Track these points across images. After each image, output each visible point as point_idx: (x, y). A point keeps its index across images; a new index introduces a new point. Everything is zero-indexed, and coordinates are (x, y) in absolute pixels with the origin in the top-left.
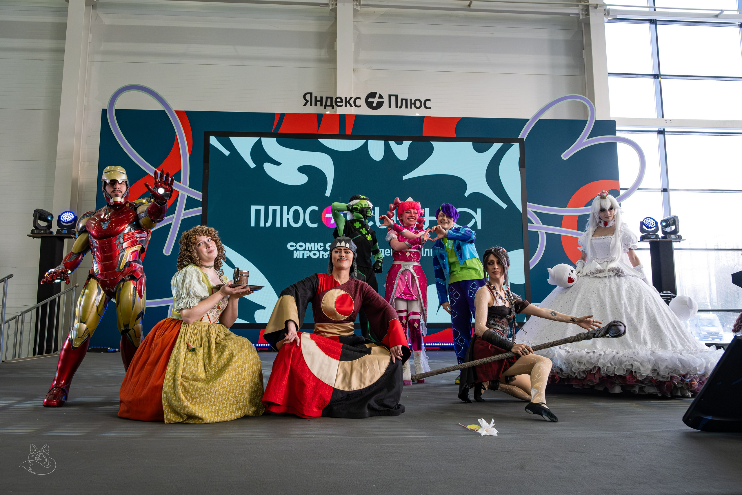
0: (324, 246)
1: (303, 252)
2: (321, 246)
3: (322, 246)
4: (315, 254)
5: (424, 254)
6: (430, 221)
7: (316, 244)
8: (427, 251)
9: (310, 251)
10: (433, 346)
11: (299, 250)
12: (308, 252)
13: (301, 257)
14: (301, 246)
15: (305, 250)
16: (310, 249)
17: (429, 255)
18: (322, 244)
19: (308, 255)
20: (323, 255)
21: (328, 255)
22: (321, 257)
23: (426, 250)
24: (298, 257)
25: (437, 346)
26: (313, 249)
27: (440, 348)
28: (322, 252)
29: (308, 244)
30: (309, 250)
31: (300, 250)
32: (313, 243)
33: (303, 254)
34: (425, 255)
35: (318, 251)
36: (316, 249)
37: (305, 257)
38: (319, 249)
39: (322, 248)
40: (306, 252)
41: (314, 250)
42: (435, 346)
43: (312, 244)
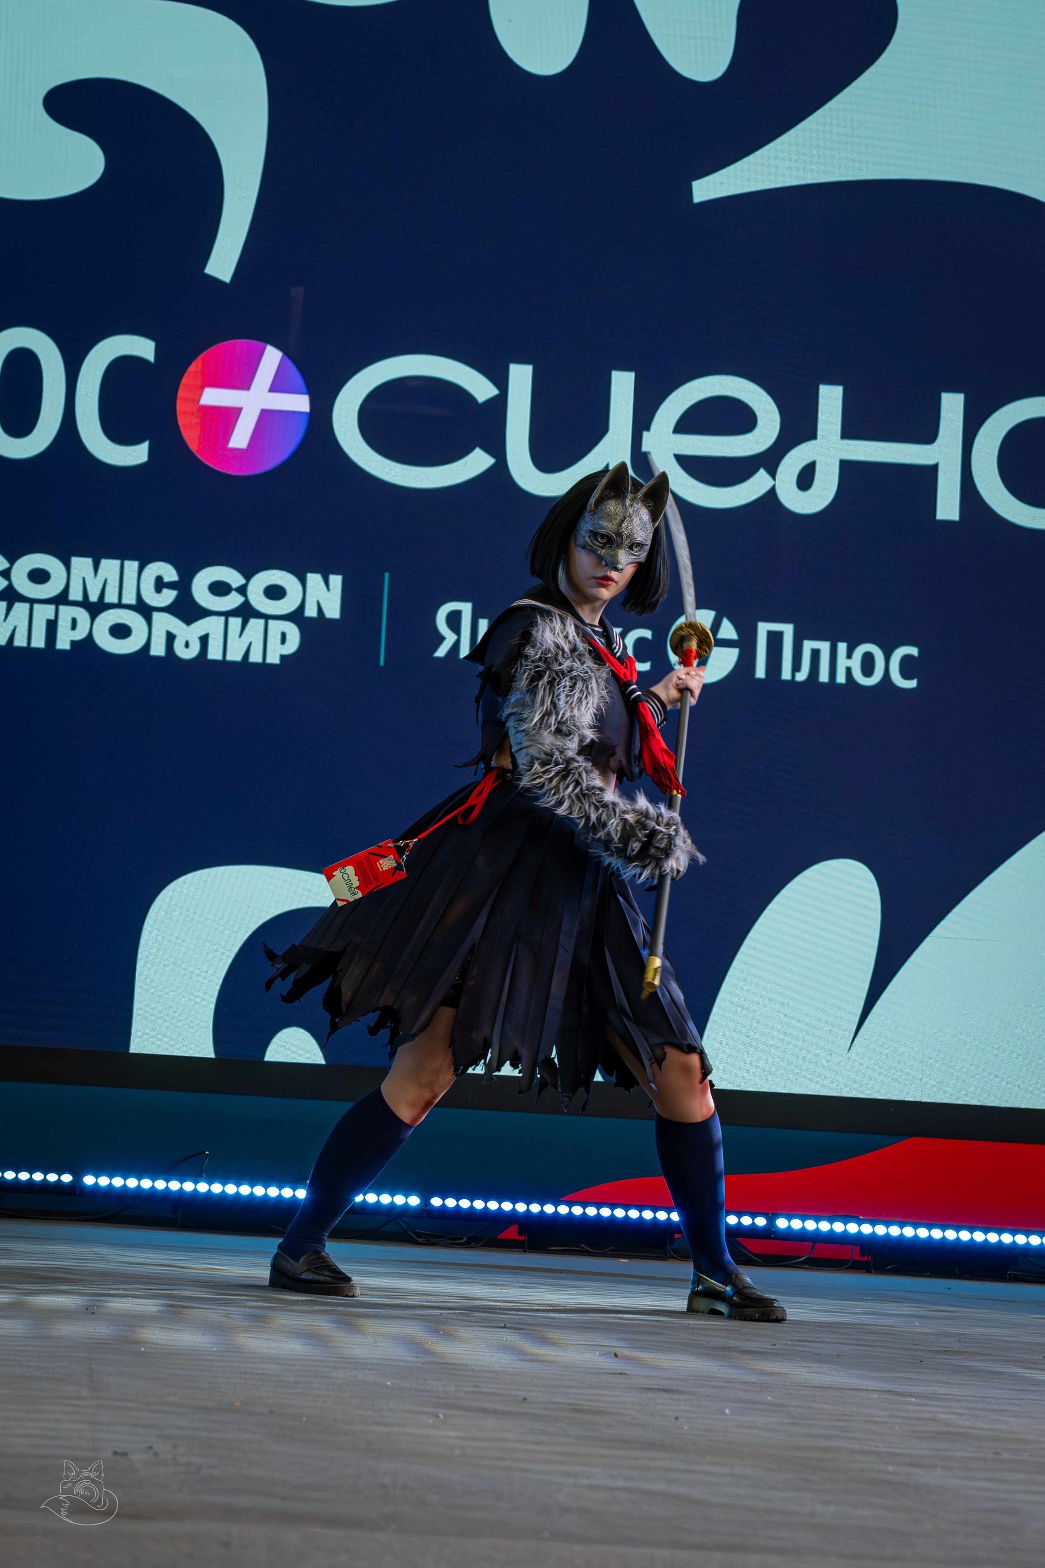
0: (183, 586)
1: (44, 613)
2: (160, 584)
3: (171, 585)
4: (120, 631)
5: (796, 666)
6: (845, 466)
7: (132, 566)
8: (816, 654)
9: (95, 609)
10: (816, 1238)
11: (23, 599)
12: (82, 615)
13: (39, 641)
14: (39, 576)
15: (62, 599)
16: (94, 598)
17: (824, 677)
18: (170, 574)
19: (80, 634)
20: (171, 638)
21: (204, 640)
22: (158, 649)
23: (808, 646)
24: (20, 641)
25: (845, 1240)
26: (111, 597)
27: (862, 1255)
28: (164, 622)
29: (81, 565)
30: (85, 603)
31: (32, 602)
32: (118, 563)
33: (52, 627)
34: (801, 676)
35: (144, 609)
36: (130, 598)
37: (63, 643)
38: (152, 598)
39: (169, 596)
40: (67, 613)
41: (120, 605)
42: (831, 1239)
43: (110, 567)
